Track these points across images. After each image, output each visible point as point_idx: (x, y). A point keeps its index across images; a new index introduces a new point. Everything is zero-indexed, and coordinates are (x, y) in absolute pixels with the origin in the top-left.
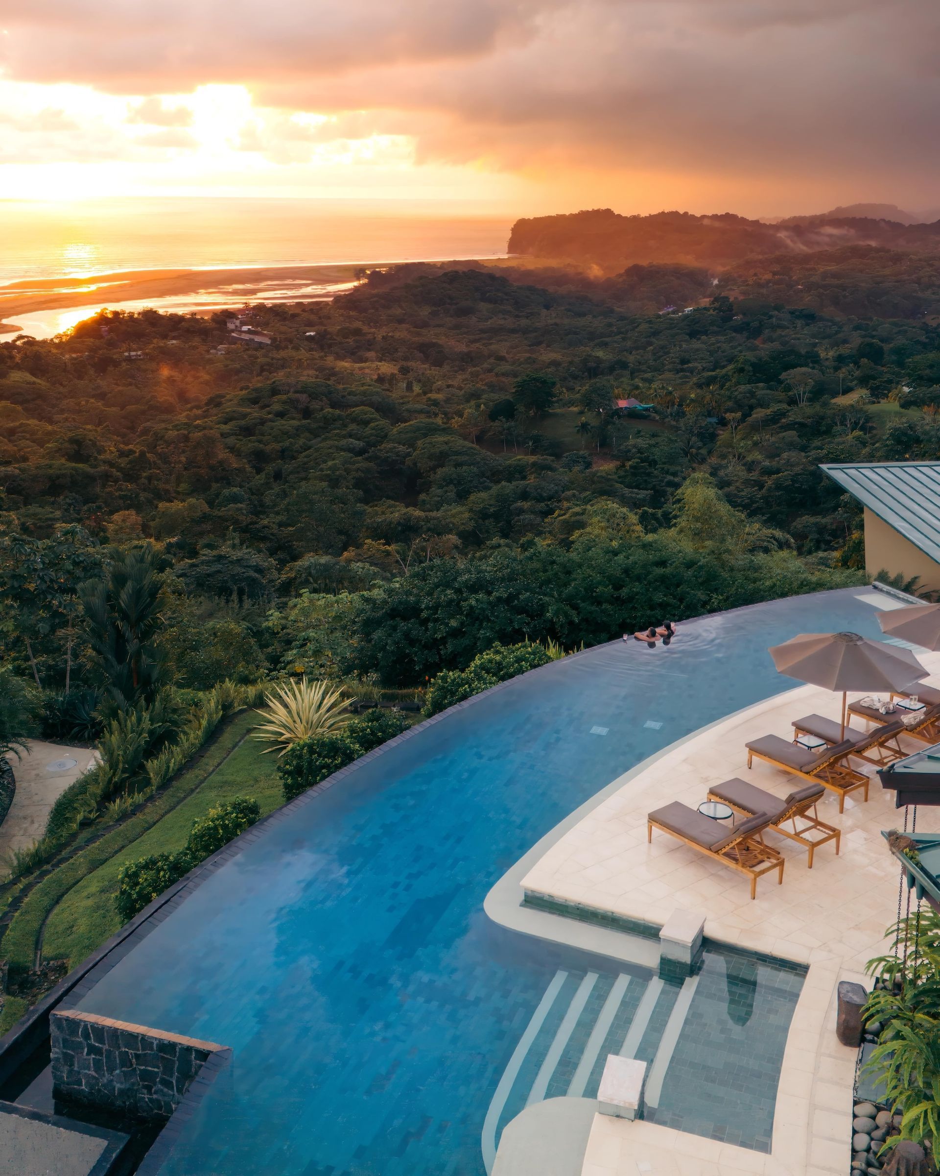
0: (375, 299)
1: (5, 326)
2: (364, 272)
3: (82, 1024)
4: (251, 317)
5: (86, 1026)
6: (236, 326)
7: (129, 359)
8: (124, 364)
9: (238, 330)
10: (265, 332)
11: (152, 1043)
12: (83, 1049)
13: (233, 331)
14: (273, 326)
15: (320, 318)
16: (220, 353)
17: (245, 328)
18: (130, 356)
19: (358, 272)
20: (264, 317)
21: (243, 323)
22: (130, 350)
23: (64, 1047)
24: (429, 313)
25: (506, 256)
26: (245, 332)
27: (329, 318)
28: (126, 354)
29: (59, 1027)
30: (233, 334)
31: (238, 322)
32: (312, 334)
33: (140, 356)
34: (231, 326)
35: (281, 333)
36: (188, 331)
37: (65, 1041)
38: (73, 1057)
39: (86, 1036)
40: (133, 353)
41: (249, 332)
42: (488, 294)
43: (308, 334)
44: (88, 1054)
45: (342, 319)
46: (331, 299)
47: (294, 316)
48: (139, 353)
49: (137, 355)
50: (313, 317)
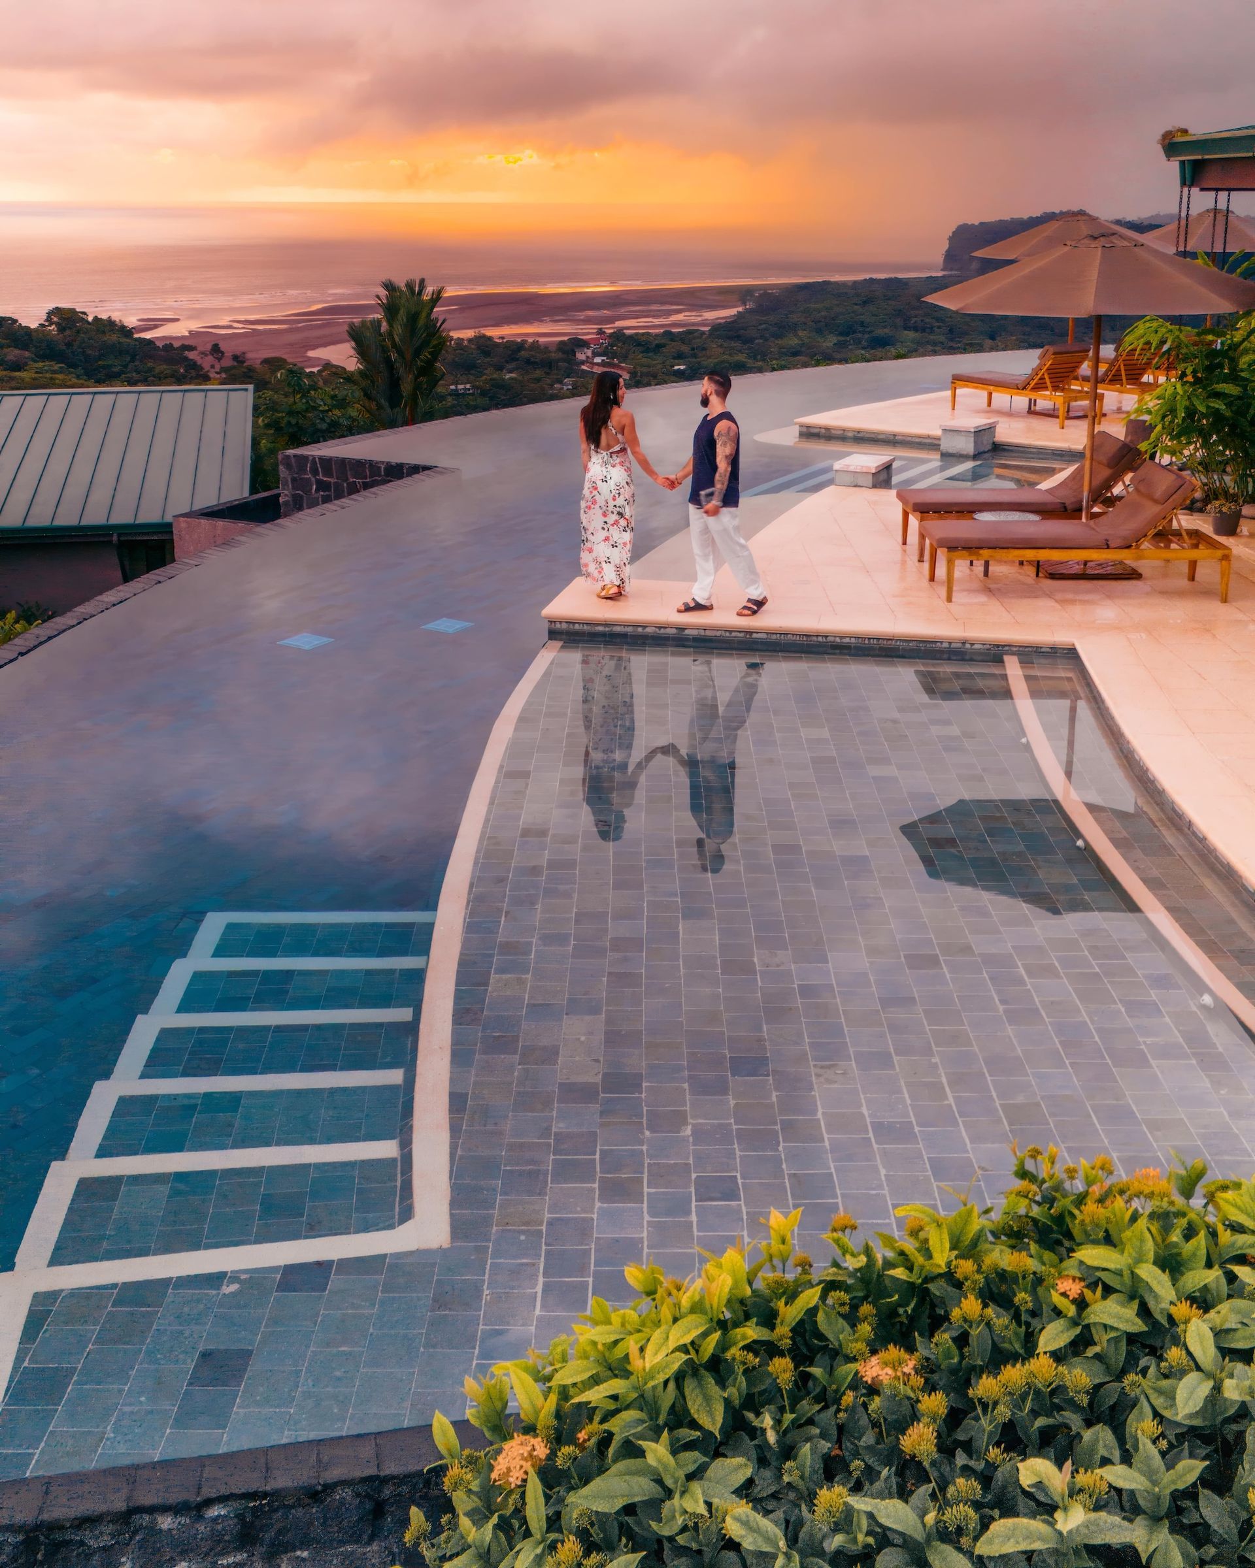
0: (763, 326)
1: (310, 359)
2: (752, 295)
3: (311, 458)
4: (607, 347)
5: (314, 458)
6: (588, 357)
7: (456, 394)
8: (450, 399)
9: (588, 361)
10: (623, 365)
11: (380, 467)
12: (312, 486)
13: (583, 363)
14: (633, 359)
15: (693, 349)
16: (565, 388)
17: (598, 360)
18: (457, 390)
19: (744, 294)
20: (622, 348)
21: (595, 354)
22: (457, 384)
23: (293, 488)
24: (835, 344)
25: (940, 274)
26: (598, 364)
27: (704, 349)
28: (453, 387)
29: (288, 466)
30: (584, 367)
31: (589, 353)
32: (682, 367)
33: (469, 390)
34: (581, 356)
35: (642, 366)
36: (528, 362)
37: (294, 480)
38: (301, 497)
39: (315, 472)
40: (460, 387)
41: (603, 364)
42: (914, 320)
43: (676, 368)
44: (317, 491)
45: (721, 350)
46: (707, 329)
47: (659, 347)
48: (468, 386)
49: (465, 389)
50: (685, 349)
